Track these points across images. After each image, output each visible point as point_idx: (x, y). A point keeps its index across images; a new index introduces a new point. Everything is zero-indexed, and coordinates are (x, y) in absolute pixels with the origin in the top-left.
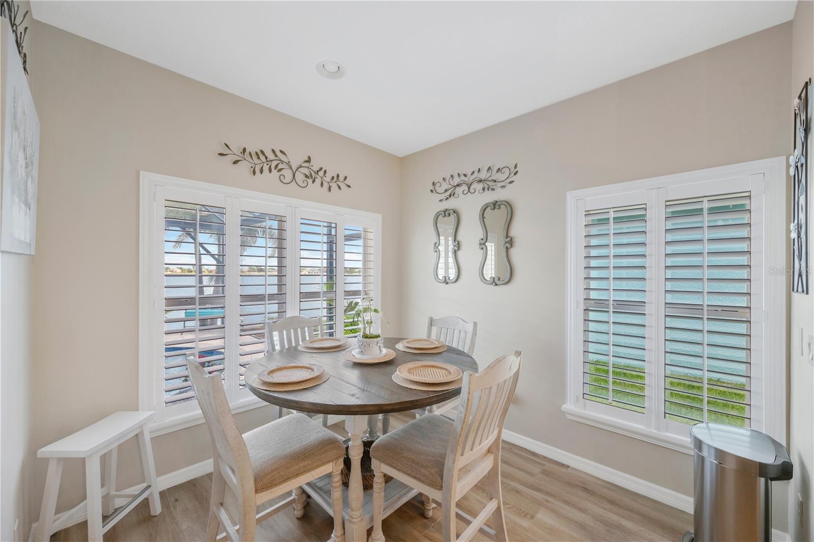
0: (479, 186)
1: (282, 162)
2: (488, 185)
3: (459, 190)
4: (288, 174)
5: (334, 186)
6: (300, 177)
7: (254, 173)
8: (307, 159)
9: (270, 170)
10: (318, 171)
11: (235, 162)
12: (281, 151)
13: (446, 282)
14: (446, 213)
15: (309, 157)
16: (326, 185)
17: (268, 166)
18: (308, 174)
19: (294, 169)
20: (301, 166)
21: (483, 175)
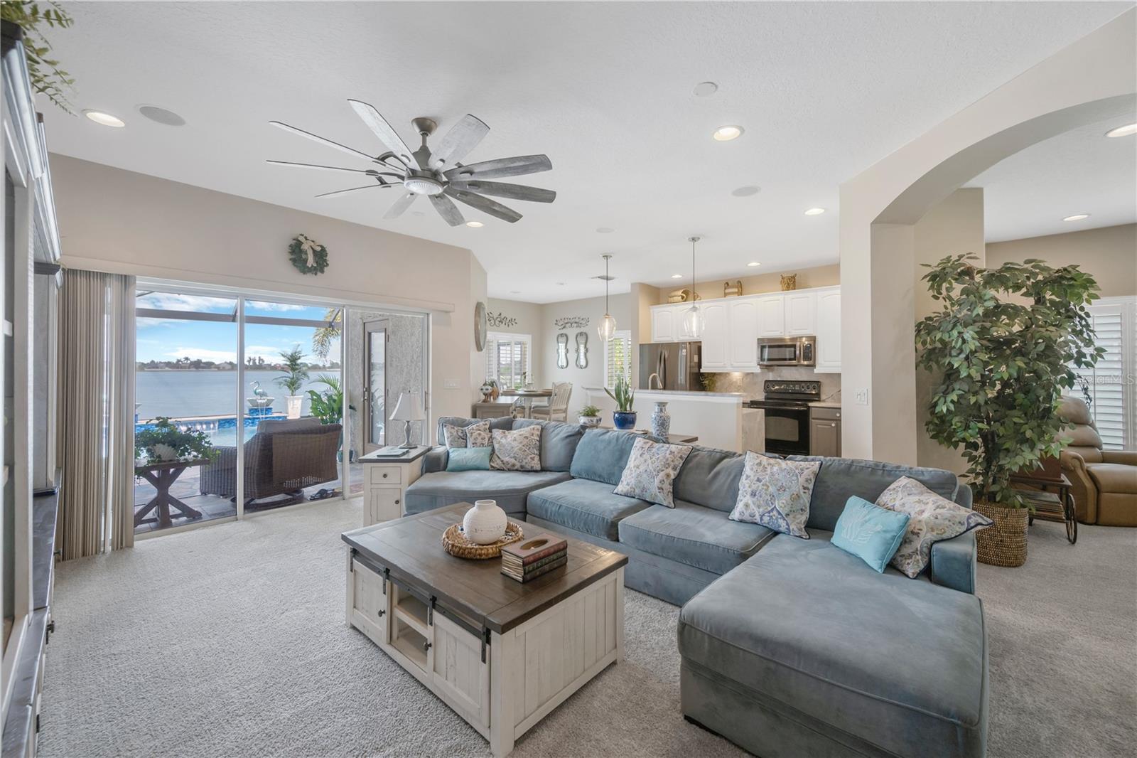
0: (575, 325)
2: (579, 325)
3: (567, 325)
5: (510, 324)
6: (497, 322)
8: (500, 314)
13: (562, 367)
14: (562, 335)
16: (507, 324)
21: (577, 320)
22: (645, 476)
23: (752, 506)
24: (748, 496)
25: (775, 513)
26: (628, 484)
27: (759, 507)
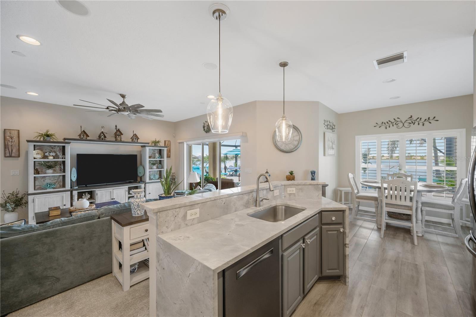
1: (398, 121)
4: (401, 125)
5: (426, 123)
6: (406, 124)
7: (386, 128)
8: (410, 117)
9: (393, 126)
10: (416, 120)
11: (380, 127)
12: (398, 118)
15: (411, 116)
16: (421, 124)
17: (392, 125)
18: (411, 122)
19: (403, 122)
20: (407, 120)
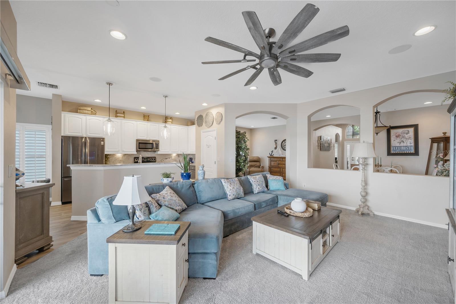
22: (238, 190)
23: (260, 188)
24: (258, 186)
25: (264, 188)
26: (233, 195)
27: (261, 188)
